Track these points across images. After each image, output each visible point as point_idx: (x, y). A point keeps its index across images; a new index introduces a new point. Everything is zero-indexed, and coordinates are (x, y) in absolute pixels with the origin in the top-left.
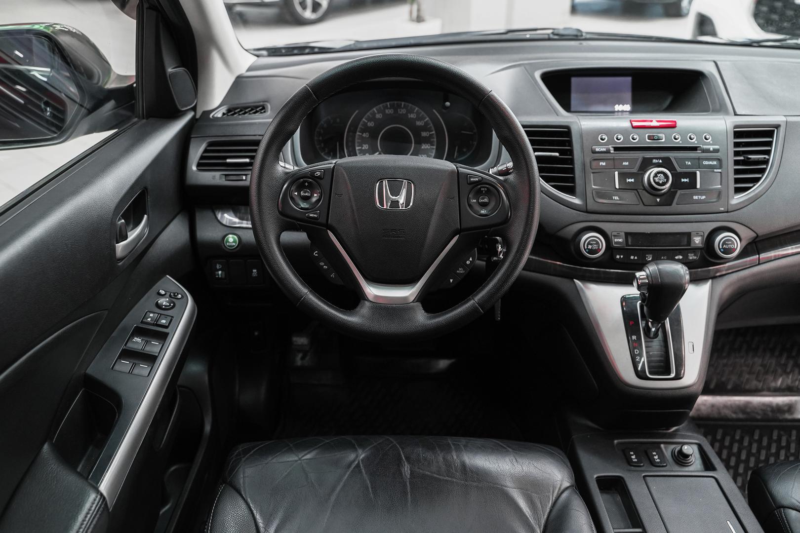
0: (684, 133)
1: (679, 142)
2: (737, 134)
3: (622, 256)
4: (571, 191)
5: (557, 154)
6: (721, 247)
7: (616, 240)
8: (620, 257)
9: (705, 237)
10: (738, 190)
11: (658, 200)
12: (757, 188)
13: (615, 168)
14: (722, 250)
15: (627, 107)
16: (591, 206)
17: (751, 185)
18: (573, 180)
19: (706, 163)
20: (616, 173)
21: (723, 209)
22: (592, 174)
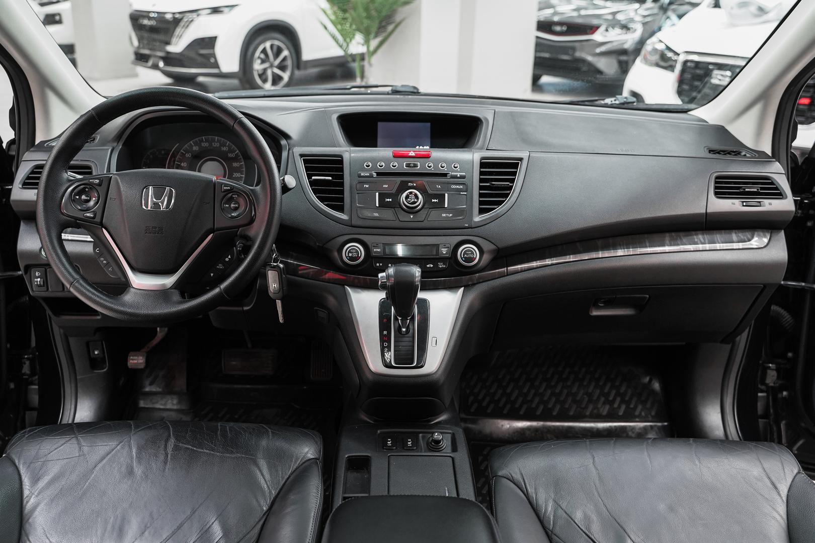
0: (437, 161)
1: (432, 170)
2: (482, 165)
3: (381, 264)
4: (340, 209)
5: (330, 178)
6: (462, 257)
7: (375, 250)
8: (380, 265)
9: (452, 249)
10: (482, 211)
11: (412, 216)
12: (499, 210)
13: (377, 191)
14: (464, 259)
16: (354, 222)
17: (496, 207)
18: (342, 200)
19: (454, 187)
20: (377, 194)
21: (467, 225)
22: (357, 195)
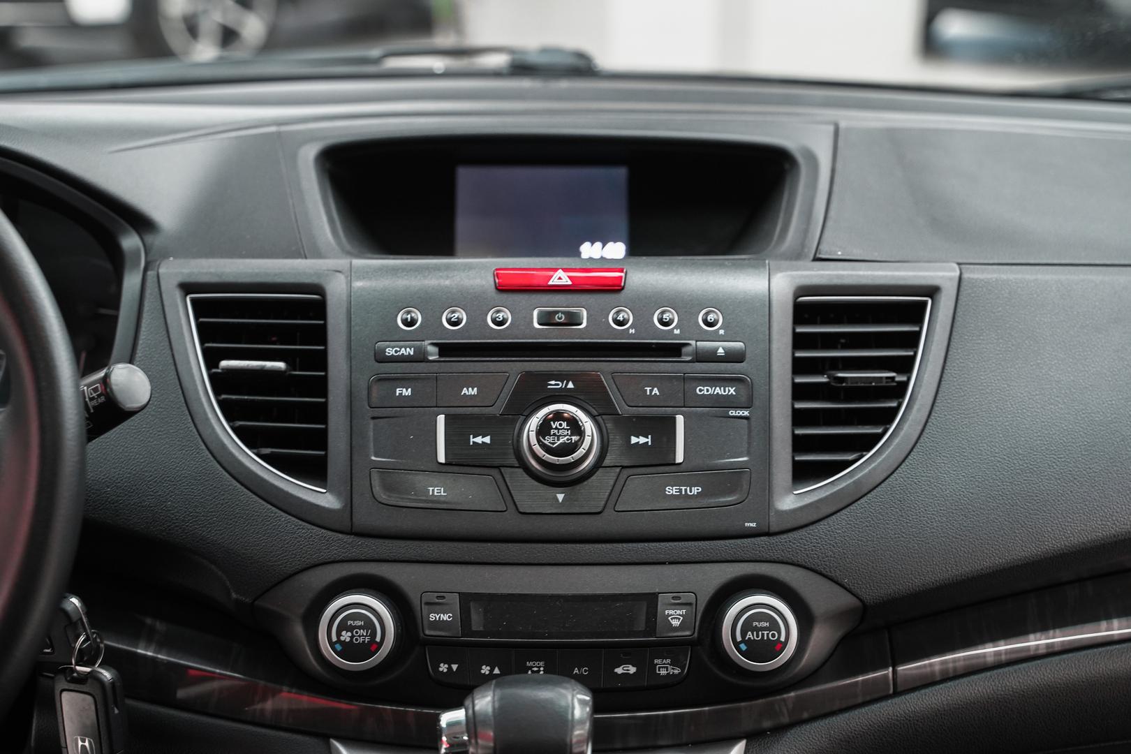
0: (645, 304)
1: (630, 332)
2: (802, 313)
3: (455, 667)
4: (315, 471)
5: (281, 365)
6: (739, 638)
7: (433, 617)
8: (450, 669)
9: (701, 608)
10: (803, 474)
11: (560, 497)
12: (865, 466)
13: (438, 407)
14: (743, 647)
15: (616, 250)
16: (366, 517)
17: (851, 457)
18: (320, 440)
19: (705, 390)
20: (441, 419)
21: (753, 525)
22: (372, 423)
